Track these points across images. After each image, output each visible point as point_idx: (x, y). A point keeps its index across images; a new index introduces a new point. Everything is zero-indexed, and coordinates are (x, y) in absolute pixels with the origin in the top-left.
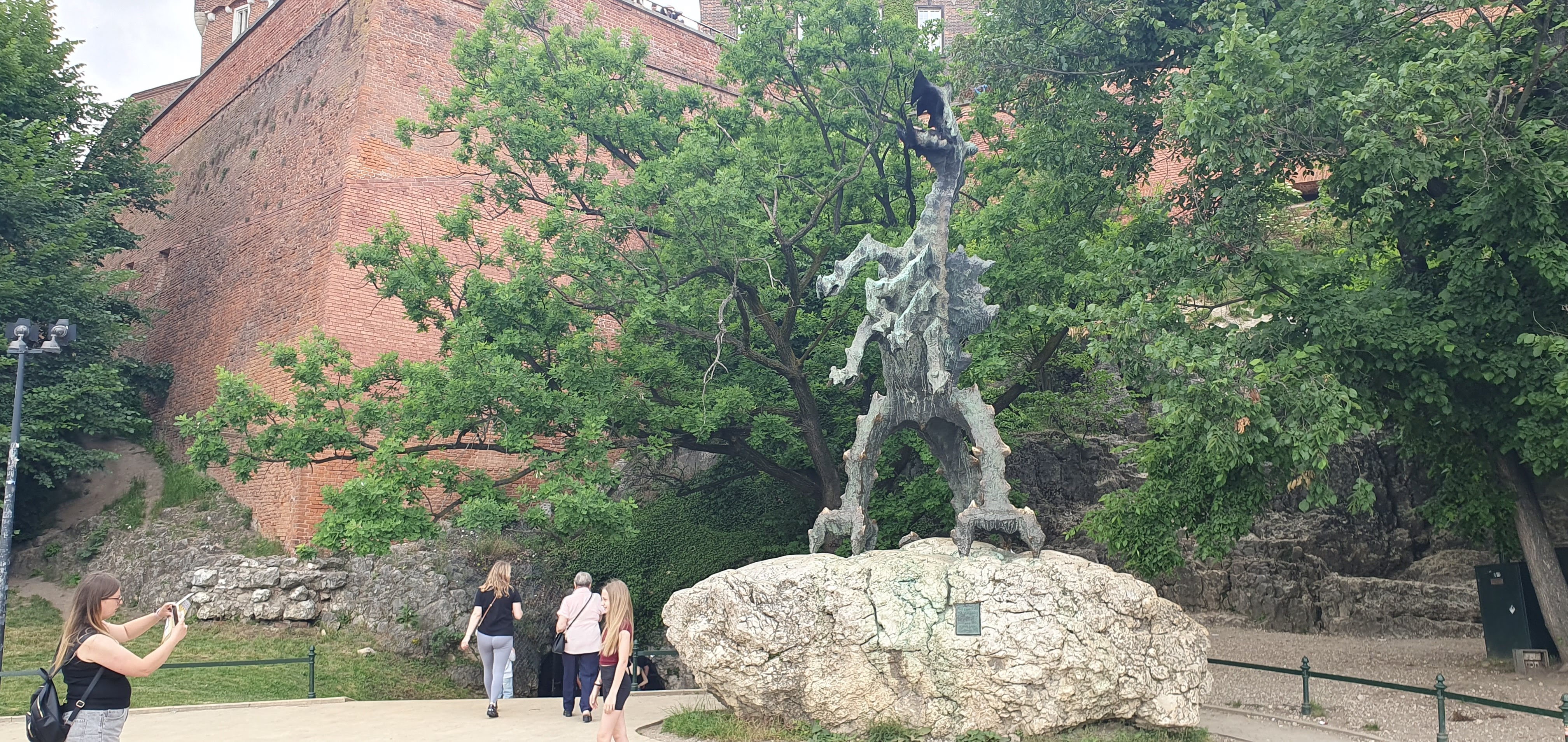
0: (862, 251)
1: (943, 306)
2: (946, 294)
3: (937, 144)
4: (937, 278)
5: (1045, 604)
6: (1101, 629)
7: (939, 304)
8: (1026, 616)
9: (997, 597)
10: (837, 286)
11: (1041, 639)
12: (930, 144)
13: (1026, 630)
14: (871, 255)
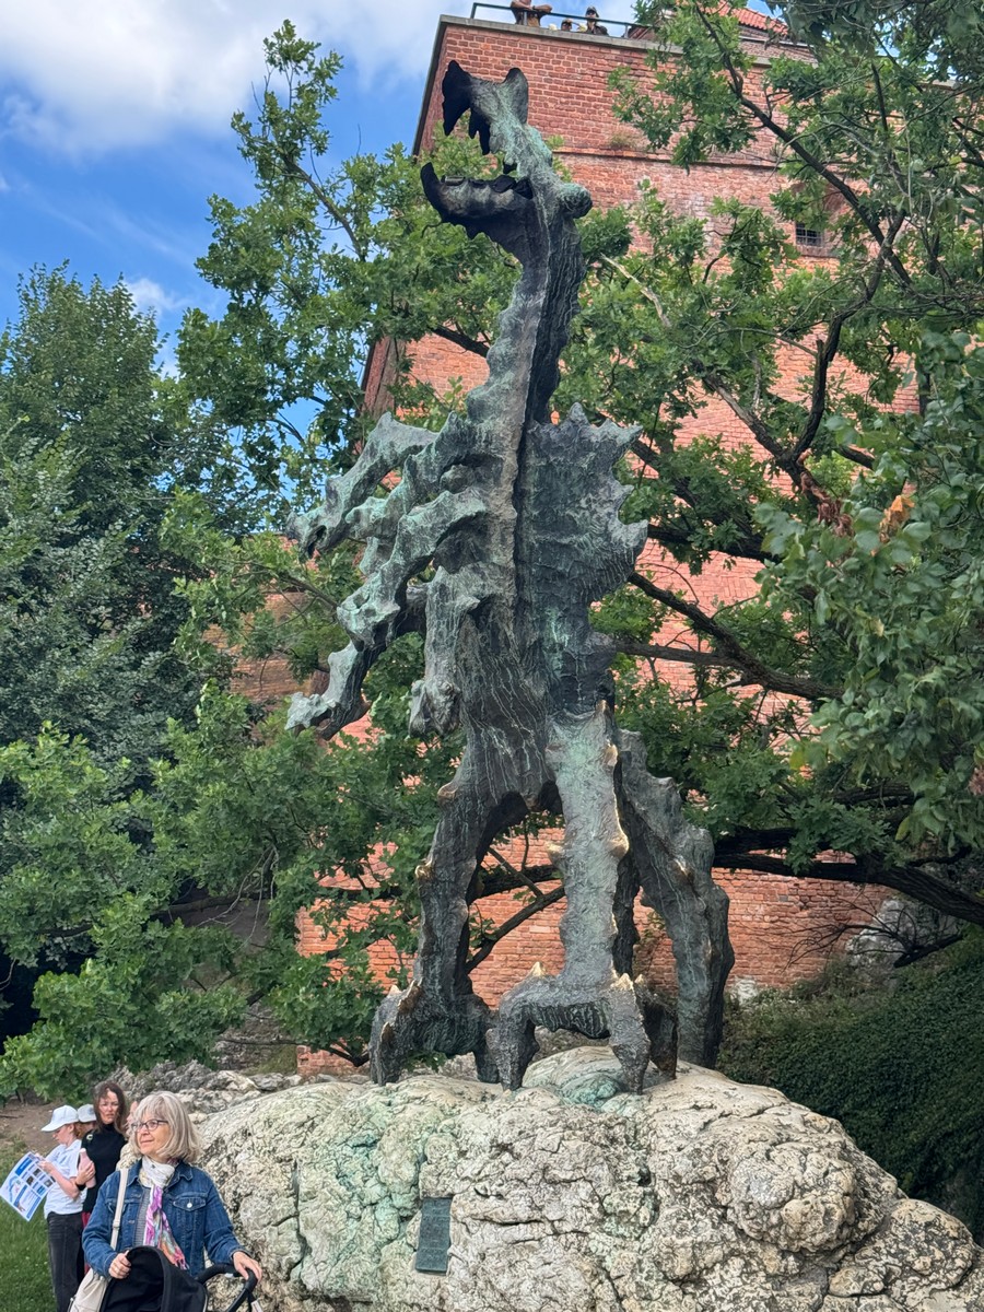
0: (373, 452)
1: (503, 541)
2: (509, 513)
3: (491, 203)
4: (497, 482)
5: (569, 1206)
6: (680, 1272)
7: (495, 538)
8: (520, 1232)
9: (479, 1186)
10: (323, 528)
11: (548, 1290)
12: (473, 207)
13: (521, 1268)
14: (387, 455)
